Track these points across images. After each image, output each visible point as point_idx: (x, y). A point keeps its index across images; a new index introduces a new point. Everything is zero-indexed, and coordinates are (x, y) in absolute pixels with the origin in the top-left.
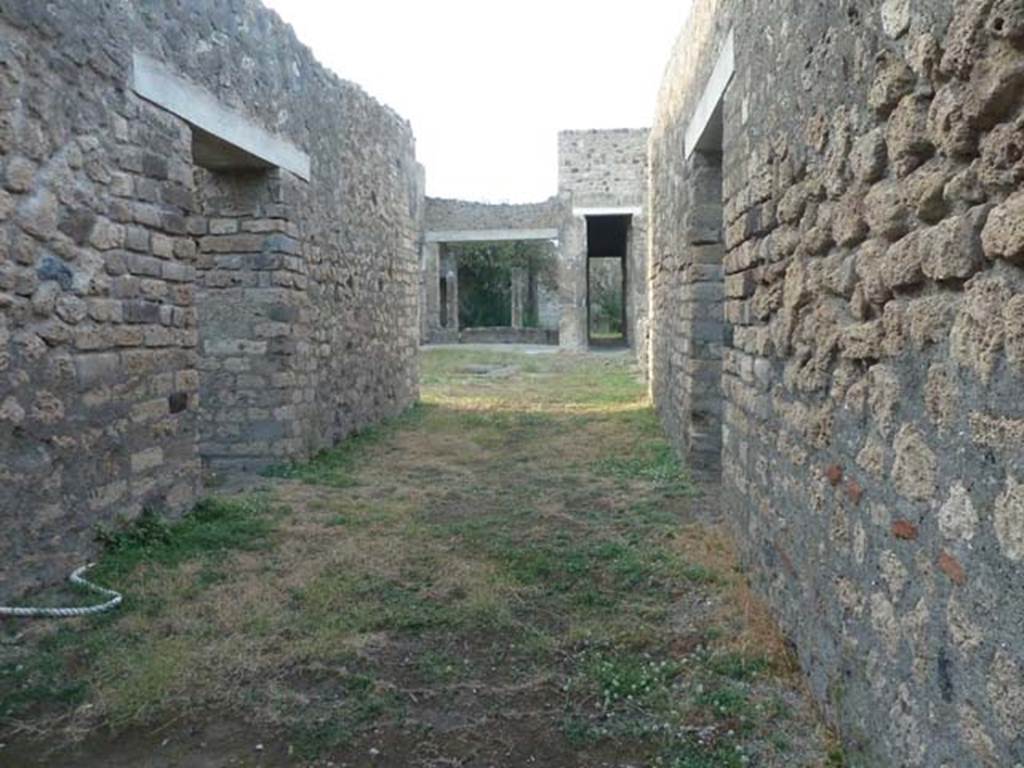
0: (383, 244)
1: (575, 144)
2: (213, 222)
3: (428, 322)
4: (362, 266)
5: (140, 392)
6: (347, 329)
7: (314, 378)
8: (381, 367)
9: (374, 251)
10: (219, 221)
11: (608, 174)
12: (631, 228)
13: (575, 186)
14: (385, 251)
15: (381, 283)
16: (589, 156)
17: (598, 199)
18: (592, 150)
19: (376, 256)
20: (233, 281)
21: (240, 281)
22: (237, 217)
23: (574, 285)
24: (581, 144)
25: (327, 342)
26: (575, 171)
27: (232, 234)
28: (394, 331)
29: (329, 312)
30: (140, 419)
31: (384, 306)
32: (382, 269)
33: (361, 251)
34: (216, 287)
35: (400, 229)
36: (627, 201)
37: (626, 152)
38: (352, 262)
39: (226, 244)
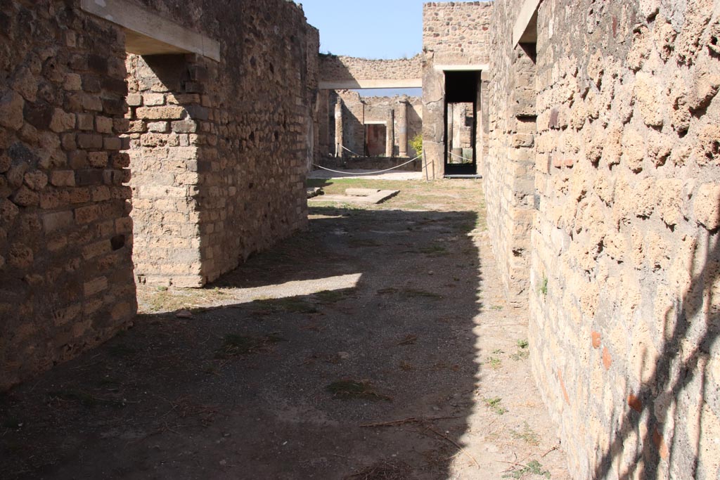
0: (278, 105)
1: (437, 14)
2: (145, 95)
3: (319, 151)
4: (262, 123)
5: (89, 237)
6: (249, 173)
7: (223, 213)
8: (276, 200)
9: (272, 110)
10: (151, 95)
11: (462, 38)
12: (481, 81)
13: (436, 47)
14: (280, 110)
15: (277, 135)
16: (448, 24)
17: (455, 58)
18: (450, 19)
19: (273, 113)
20: (161, 141)
21: (166, 142)
22: (163, 92)
23: (434, 125)
24: (441, 14)
25: (233, 185)
26: (438, 35)
27: (160, 105)
28: (287, 171)
29: (235, 161)
30: (89, 257)
31: (279, 153)
32: (278, 124)
33: (260, 112)
34: (148, 146)
35: (292, 91)
36: (477, 59)
37: (477, 20)
38: (254, 121)
39: (156, 113)
